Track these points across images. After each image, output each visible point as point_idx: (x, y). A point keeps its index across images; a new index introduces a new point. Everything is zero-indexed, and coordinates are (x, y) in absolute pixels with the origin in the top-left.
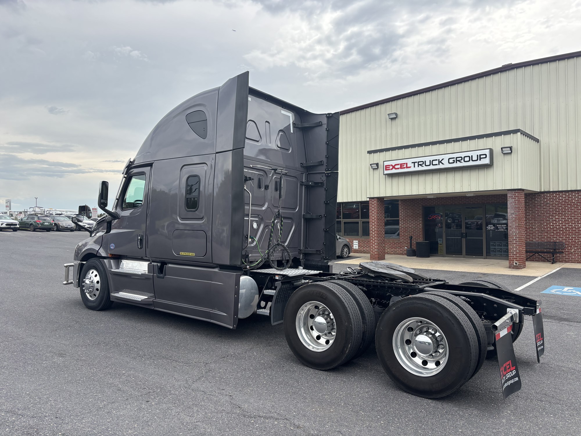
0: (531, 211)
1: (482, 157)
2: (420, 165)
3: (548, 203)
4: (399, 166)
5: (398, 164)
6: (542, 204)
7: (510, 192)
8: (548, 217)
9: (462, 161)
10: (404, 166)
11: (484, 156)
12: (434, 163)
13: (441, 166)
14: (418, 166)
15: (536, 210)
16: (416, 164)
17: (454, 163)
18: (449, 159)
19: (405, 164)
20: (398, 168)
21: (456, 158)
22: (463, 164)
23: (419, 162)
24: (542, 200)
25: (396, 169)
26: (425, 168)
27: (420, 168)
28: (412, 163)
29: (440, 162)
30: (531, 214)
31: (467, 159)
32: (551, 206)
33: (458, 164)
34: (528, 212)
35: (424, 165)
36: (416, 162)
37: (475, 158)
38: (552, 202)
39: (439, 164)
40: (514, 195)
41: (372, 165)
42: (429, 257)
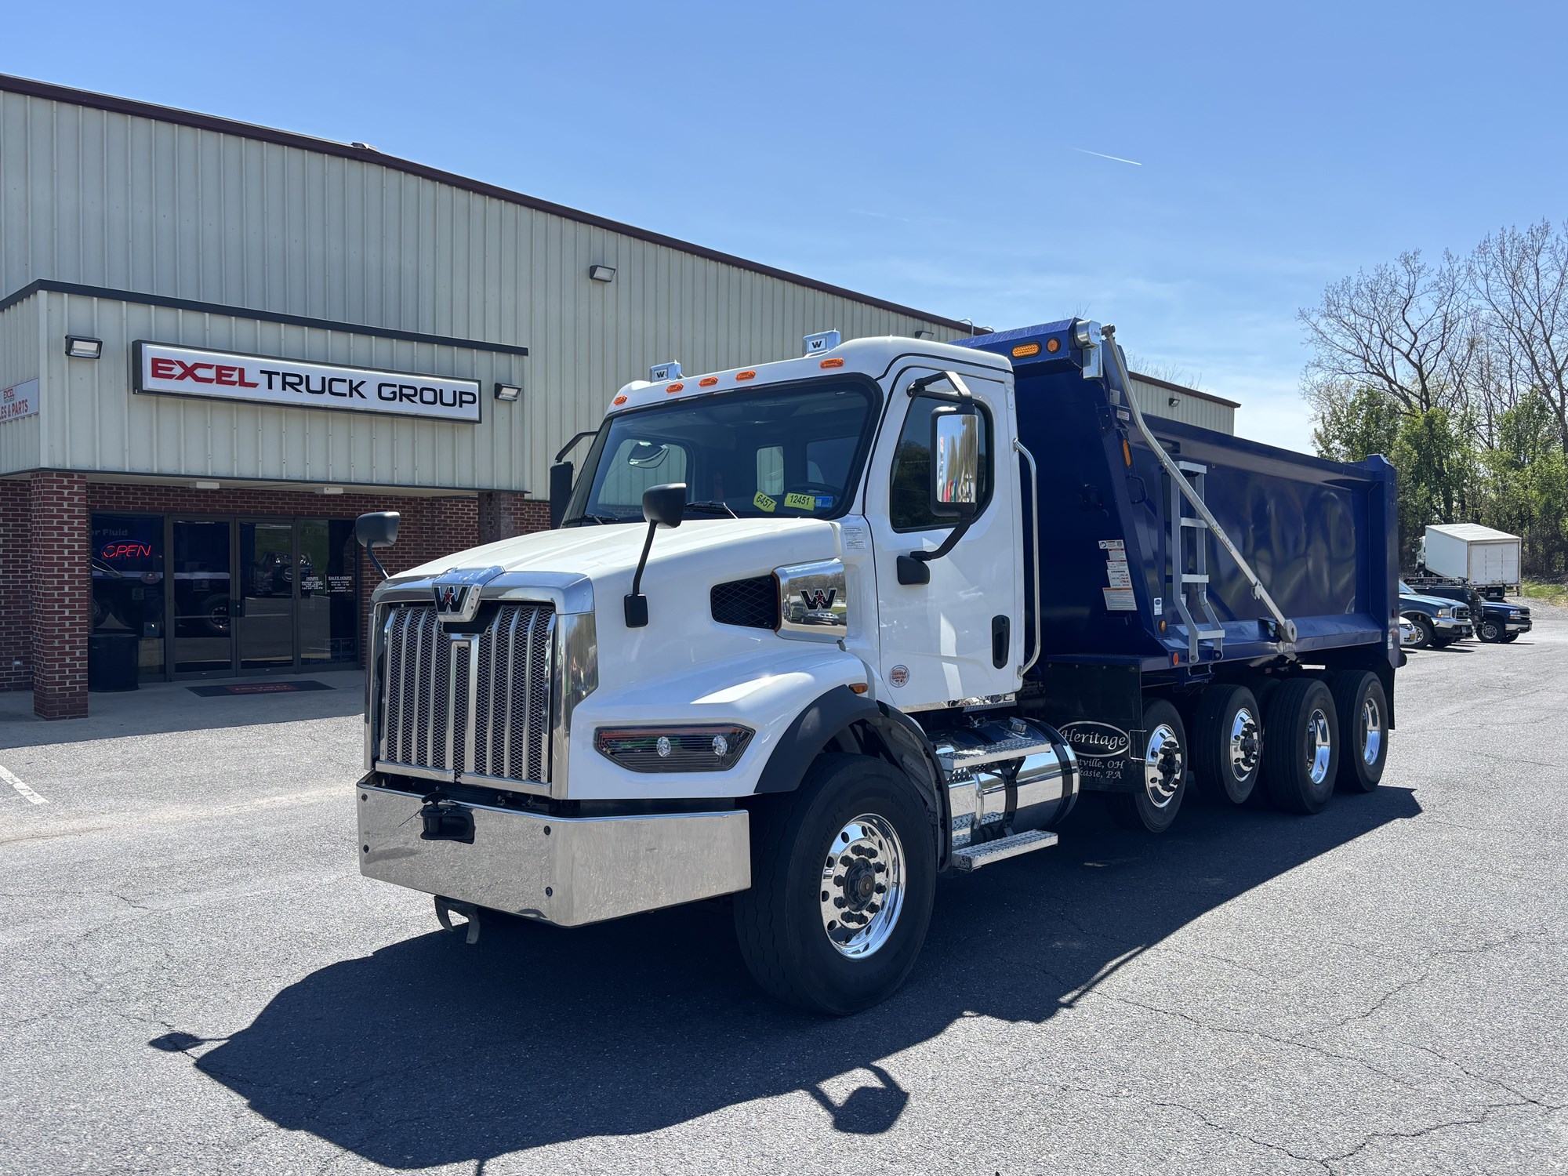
0: (413, 541)
1: (465, 398)
2: (292, 385)
3: (448, 525)
4: (211, 374)
5: (210, 367)
6: (437, 525)
7: (506, 495)
9: (417, 399)
10: (230, 376)
11: (470, 398)
12: (337, 387)
13: (355, 402)
14: (284, 389)
15: (425, 541)
16: (277, 381)
17: (394, 399)
18: (381, 386)
19: (237, 371)
20: (210, 381)
21: (401, 387)
22: (418, 408)
23: (285, 375)
24: (436, 517)
25: (197, 379)
26: (304, 398)
27: (289, 396)
28: (262, 372)
29: (354, 389)
30: (414, 549)
31: (428, 396)
32: (453, 532)
33: (405, 407)
34: (407, 545)
35: (302, 388)
36: (278, 374)
37: (448, 399)
38: (455, 521)
39: (351, 395)
40: (513, 504)
41: (77, 345)
42: (138, 688)
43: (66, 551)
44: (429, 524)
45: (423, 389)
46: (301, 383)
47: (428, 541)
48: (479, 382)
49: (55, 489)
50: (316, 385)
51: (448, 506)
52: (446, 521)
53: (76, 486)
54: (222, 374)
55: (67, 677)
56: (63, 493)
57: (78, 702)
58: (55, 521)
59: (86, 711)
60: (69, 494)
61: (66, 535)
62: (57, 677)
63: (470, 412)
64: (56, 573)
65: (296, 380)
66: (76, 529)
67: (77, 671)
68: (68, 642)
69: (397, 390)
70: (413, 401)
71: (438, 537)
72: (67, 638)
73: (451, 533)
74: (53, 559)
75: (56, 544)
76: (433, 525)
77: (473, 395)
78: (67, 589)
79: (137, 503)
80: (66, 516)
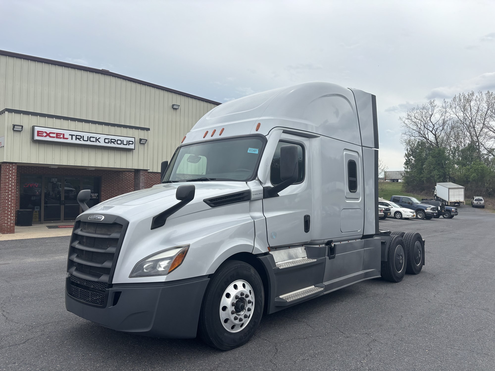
1: (130, 143)
2: (78, 139)
4: (55, 135)
5: (54, 133)
6: (124, 179)
7: (142, 171)
8: (126, 188)
9: (116, 143)
10: (60, 136)
11: (132, 143)
12: (92, 139)
13: (97, 144)
14: (76, 140)
15: (120, 184)
16: (74, 137)
17: (109, 143)
18: (105, 139)
19: (62, 135)
20: (54, 137)
21: (111, 139)
23: (76, 136)
25: (50, 137)
26: (82, 142)
27: (78, 142)
28: (70, 135)
29: (97, 140)
30: (117, 186)
31: (119, 142)
32: (129, 181)
33: (112, 145)
34: (115, 185)
35: (82, 139)
36: (74, 135)
37: (125, 143)
39: (96, 142)
40: (144, 173)
41: (16, 127)
42: (31, 225)
43: (10, 185)
44: (121, 179)
45: (117, 140)
46: (81, 138)
47: (121, 184)
48: (135, 138)
49: (8, 168)
50: (86, 139)
51: (128, 174)
52: (127, 178)
53: (14, 167)
54: (58, 136)
55: (9, 222)
56: (10, 169)
57: (12, 229)
58: (7, 177)
59: (14, 232)
60: (12, 169)
61: (10, 181)
62: (6, 222)
63: (132, 147)
64: (7, 192)
65: (80, 137)
66: (13, 179)
67: (12, 220)
68: (10, 212)
69: (110, 140)
70: (115, 144)
71: (124, 182)
72: (9, 210)
73: (128, 181)
74: (6, 187)
75: (7, 183)
76: (123, 179)
77: (133, 142)
78: (10, 196)
79: (34, 172)
80: (10, 175)
